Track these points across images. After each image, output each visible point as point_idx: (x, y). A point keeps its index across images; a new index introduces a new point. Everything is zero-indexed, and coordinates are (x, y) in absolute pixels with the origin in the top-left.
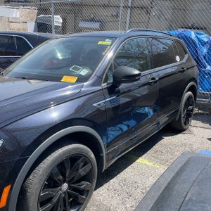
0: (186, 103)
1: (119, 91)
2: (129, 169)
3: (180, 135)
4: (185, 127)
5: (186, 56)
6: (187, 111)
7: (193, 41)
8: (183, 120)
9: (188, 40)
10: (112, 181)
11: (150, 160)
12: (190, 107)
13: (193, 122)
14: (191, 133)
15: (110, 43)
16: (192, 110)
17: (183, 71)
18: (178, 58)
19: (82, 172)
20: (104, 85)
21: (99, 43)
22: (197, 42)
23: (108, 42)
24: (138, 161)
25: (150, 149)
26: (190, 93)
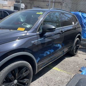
0: (76, 43)
1: (45, 36)
2: (49, 72)
3: (73, 57)
4: (75, 54)
5: (77, 22)
6: (76, 46)
7: (80, 16)
8: (74, 51)
9: (78, 16)
10: (40, 78)
11: (59, 68)
12: (78, 45)
13: (79, 52)
14: (77, 56)
15: (42, 14)
16: (79, 46)
17: (75, 29)
18: (73, 23)
19: (25, 74)
20: (38, 33)
21: (37, 13)
22: (82, 17)
23: (41, 13)
24: (53, 68)
25: (59, 63)
26: (78, 39)
